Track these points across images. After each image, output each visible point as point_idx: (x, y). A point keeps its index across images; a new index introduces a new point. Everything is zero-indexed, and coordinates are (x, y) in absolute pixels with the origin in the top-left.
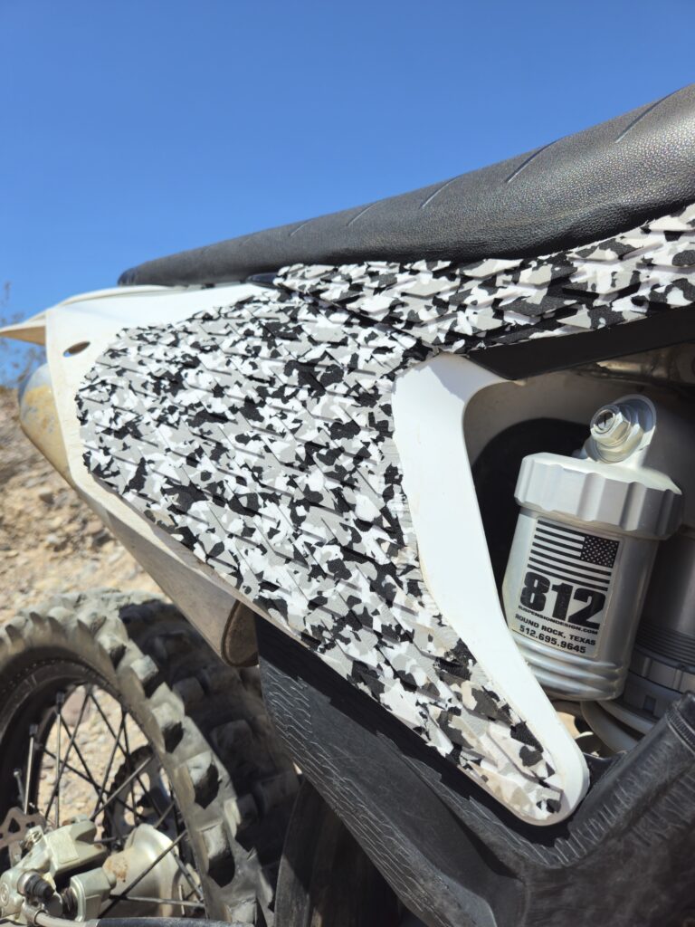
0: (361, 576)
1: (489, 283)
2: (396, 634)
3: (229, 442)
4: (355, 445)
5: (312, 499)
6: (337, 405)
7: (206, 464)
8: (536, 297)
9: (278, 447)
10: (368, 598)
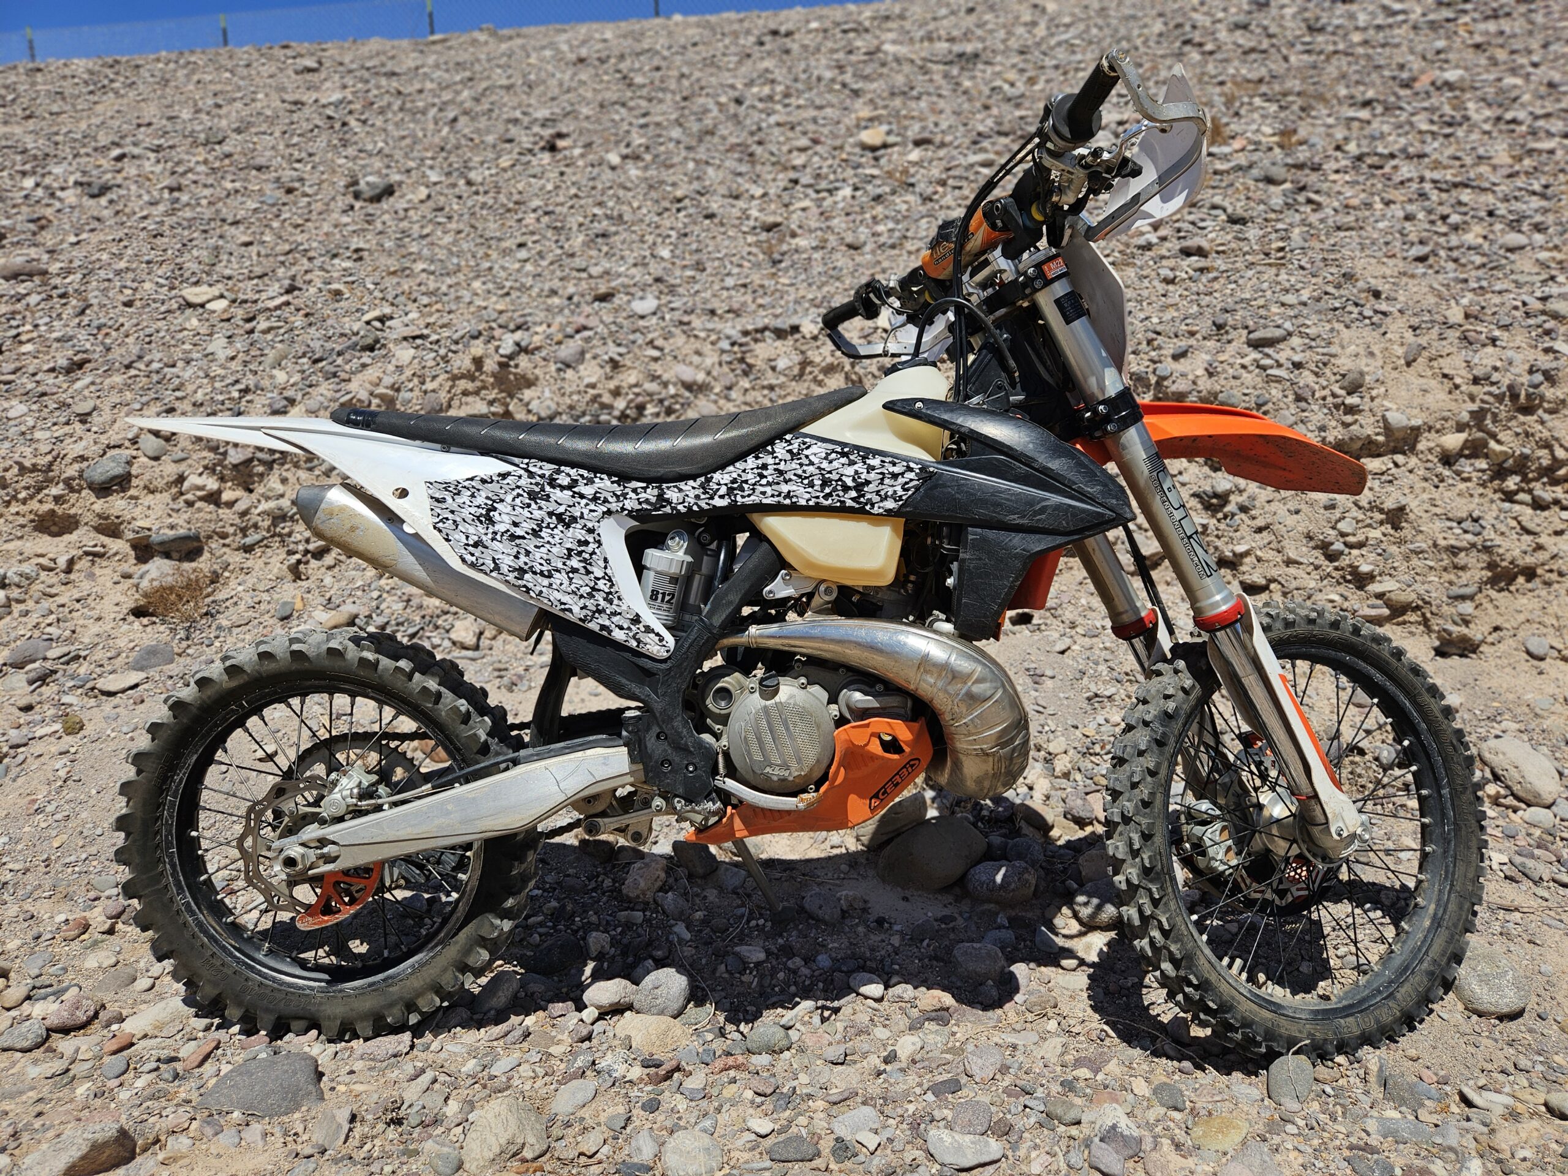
0: (599, 597)
1: (635, 491)
2: (615, 614)
3: (531, 548)
4: (590, 549)
5: (574, 570)
6: (577, 532)
7: (523, 558)
8: (653, 500)
9: (554, 550)
10: (603, 603)
